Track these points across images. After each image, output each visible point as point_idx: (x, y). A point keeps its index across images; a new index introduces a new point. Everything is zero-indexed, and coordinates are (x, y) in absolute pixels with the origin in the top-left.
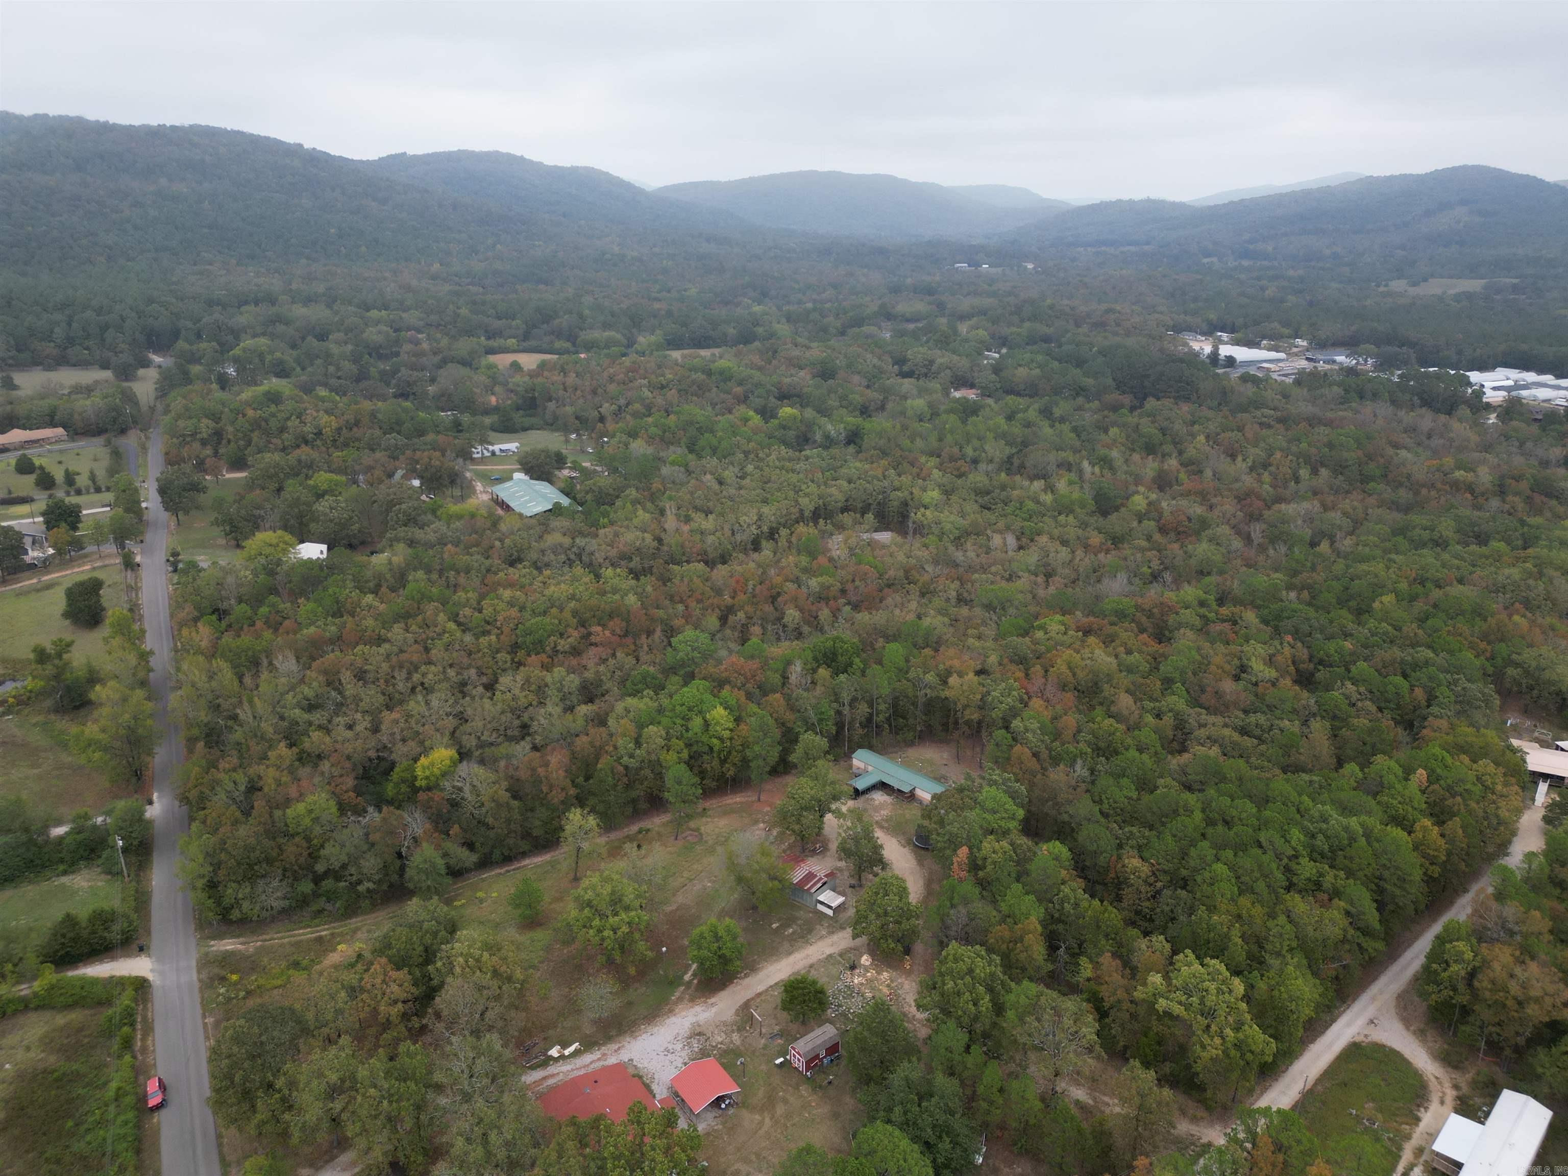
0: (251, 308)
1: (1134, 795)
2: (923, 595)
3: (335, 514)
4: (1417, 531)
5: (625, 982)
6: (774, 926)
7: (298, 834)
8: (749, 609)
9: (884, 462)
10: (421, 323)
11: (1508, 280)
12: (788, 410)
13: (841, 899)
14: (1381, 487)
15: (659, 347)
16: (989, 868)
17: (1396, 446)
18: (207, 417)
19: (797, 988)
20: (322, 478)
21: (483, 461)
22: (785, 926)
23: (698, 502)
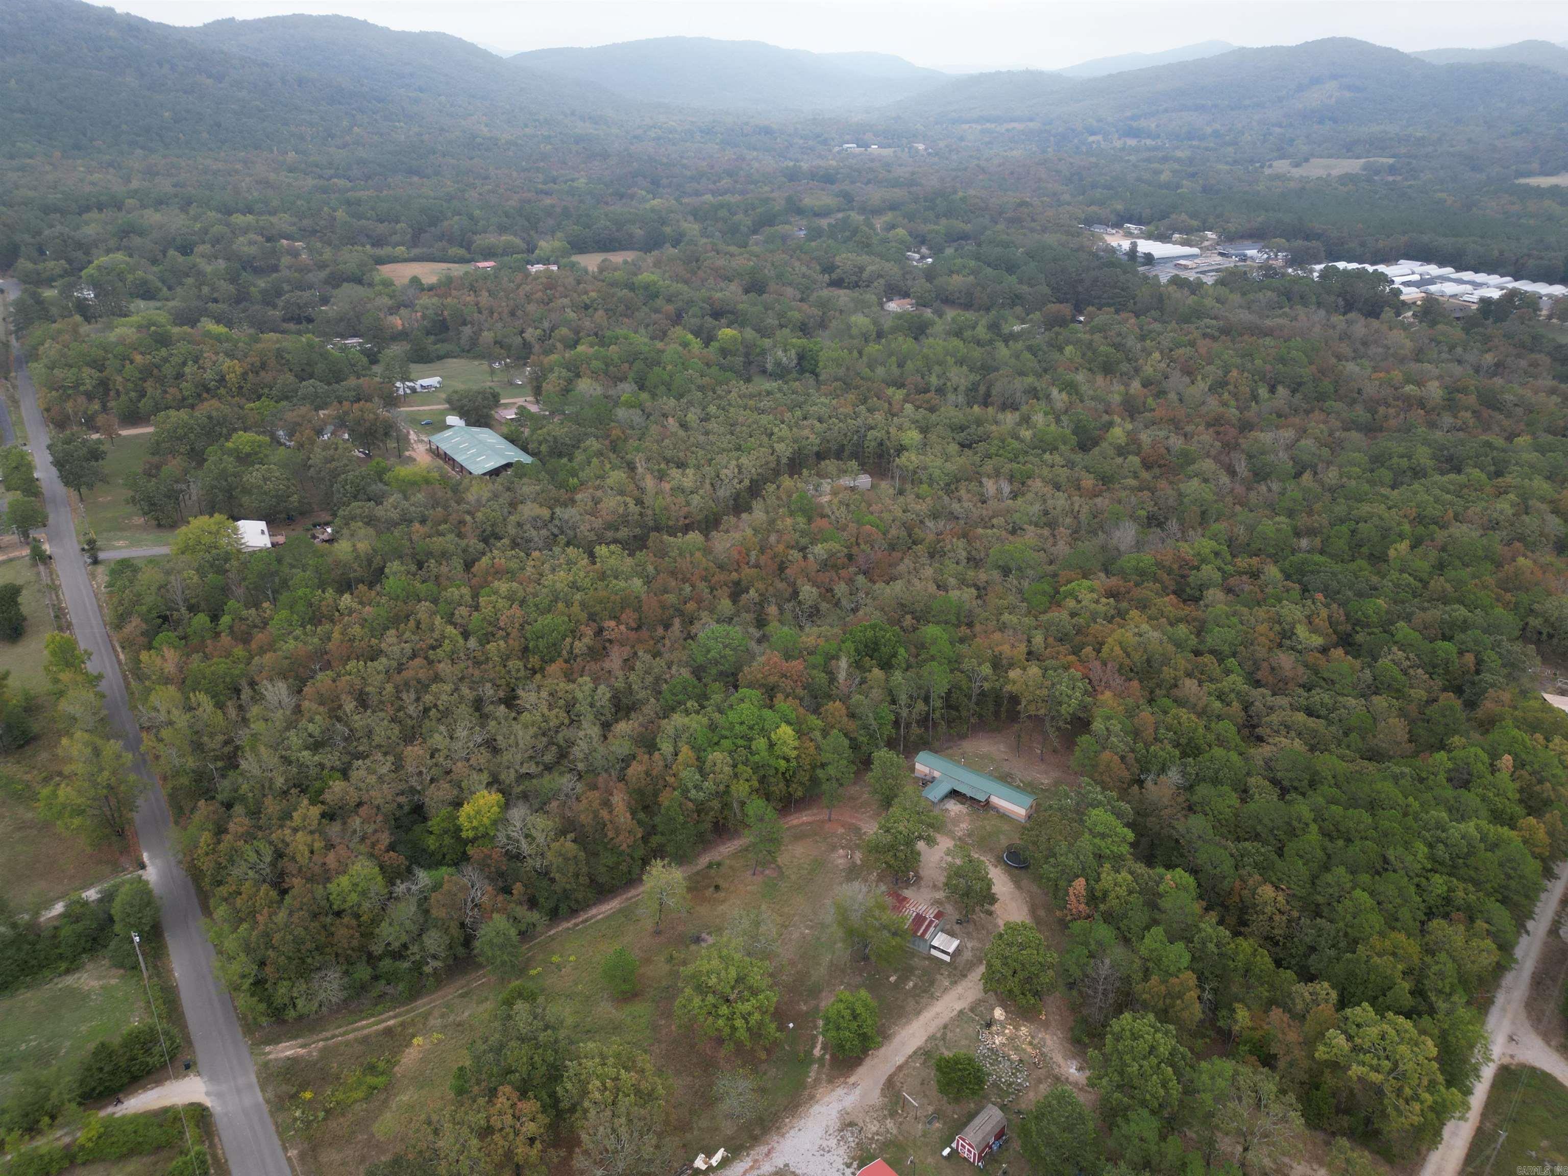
0: (94, 215)
1: (1236, 803)
2: (932, 556)
3: (270, 485)
4: (1395, 460)
6: (893, 979)
7: (345, 911)
8: (760, 585)
9: (851, 397)
10: (295, 229)
11: (1385, 160)
12: (728, 331)
13: (957, 944)
14: (1339, 406)
15: (565, 251)
16: (1112, 901)
17: (1340, 357)
18: (88, 365)
19: (955, 1070)
20: (241, 439)
22: (903, 979)
23: (669, 454)
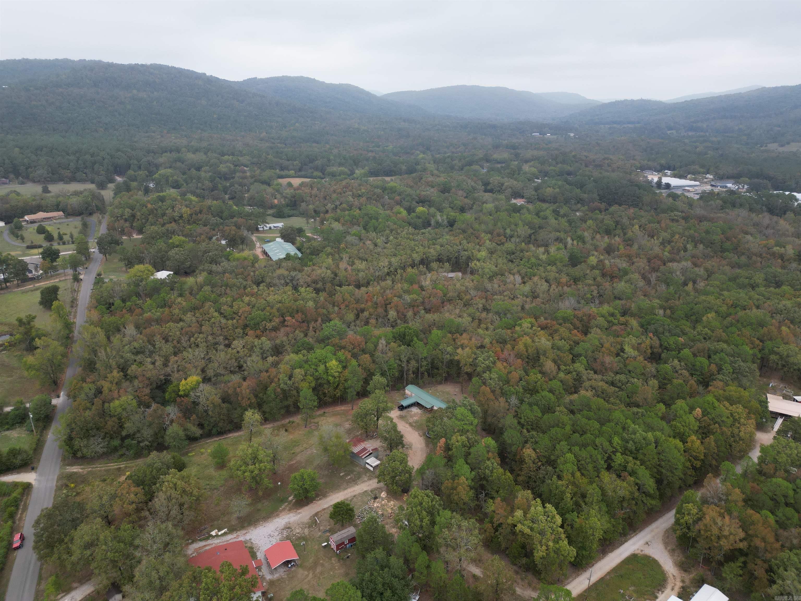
3: (177, 257)
4: (742, 279)
5: (256, 499)
6: (341, 474)
8: (371, 310)
9: (461, 236)
10: (249, 162)
12: (421, 208)
13: (378, 462)
14: (731, 255)
15: (366, 175)
16: (454, 450)
17: (747, 233)
18: (128, 207)
19: (338, 507)
20: (176, 239)
21: (264, 231)
22: (346, 475)
23: (361, 255)
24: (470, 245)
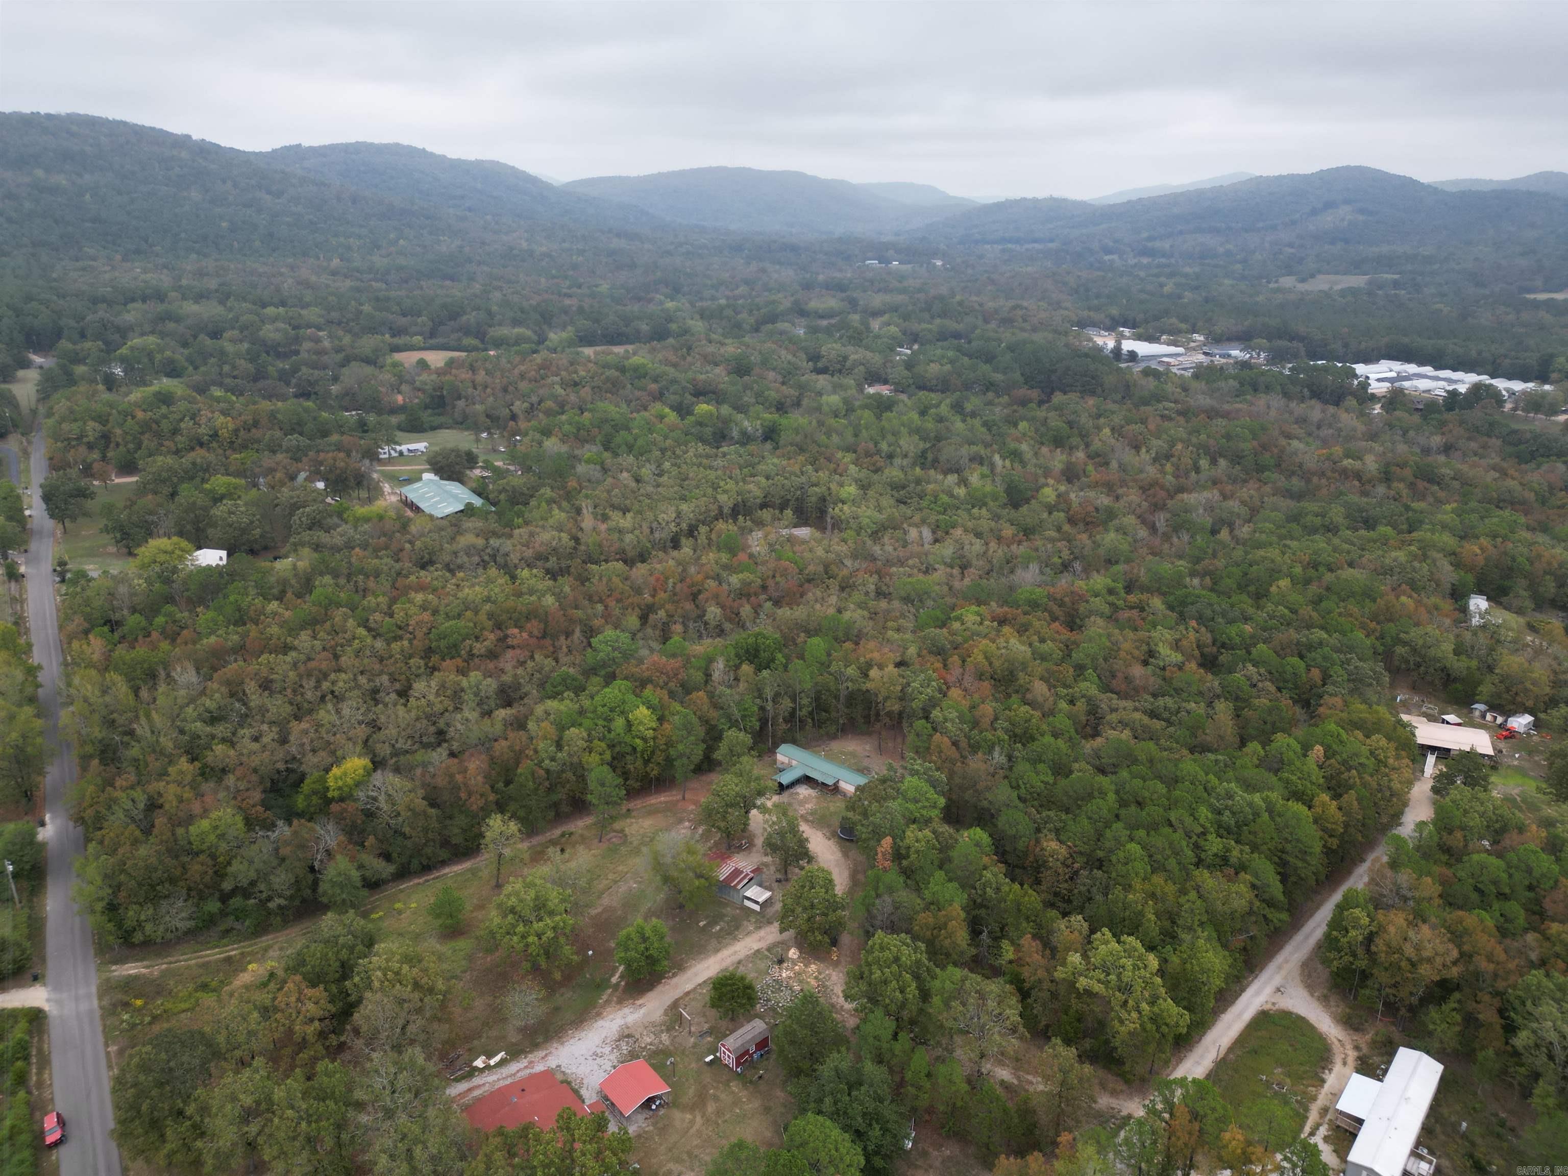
0: (138, 305)
1: (1050, 779)
2: (842, 589)
3: (234, 518)
4: (1310, 518)
5: (551, 987)
6: (701, 924)
7: (202, 851)
8: (670, 607)
9: (801, 458)
10: (322, 320)
11: (1389, 276)
12: (704, 407)
13: (768, 894)
14: (1275, 476)
15: (571, 343)
16: (913, 856)
17: (1289, 436)
18: (93, 419)
19: (726, 985)
20: (219, 482)
21: (390, 461)
22: (713, 922)
23: (615, 501)
24: (821, 474)
